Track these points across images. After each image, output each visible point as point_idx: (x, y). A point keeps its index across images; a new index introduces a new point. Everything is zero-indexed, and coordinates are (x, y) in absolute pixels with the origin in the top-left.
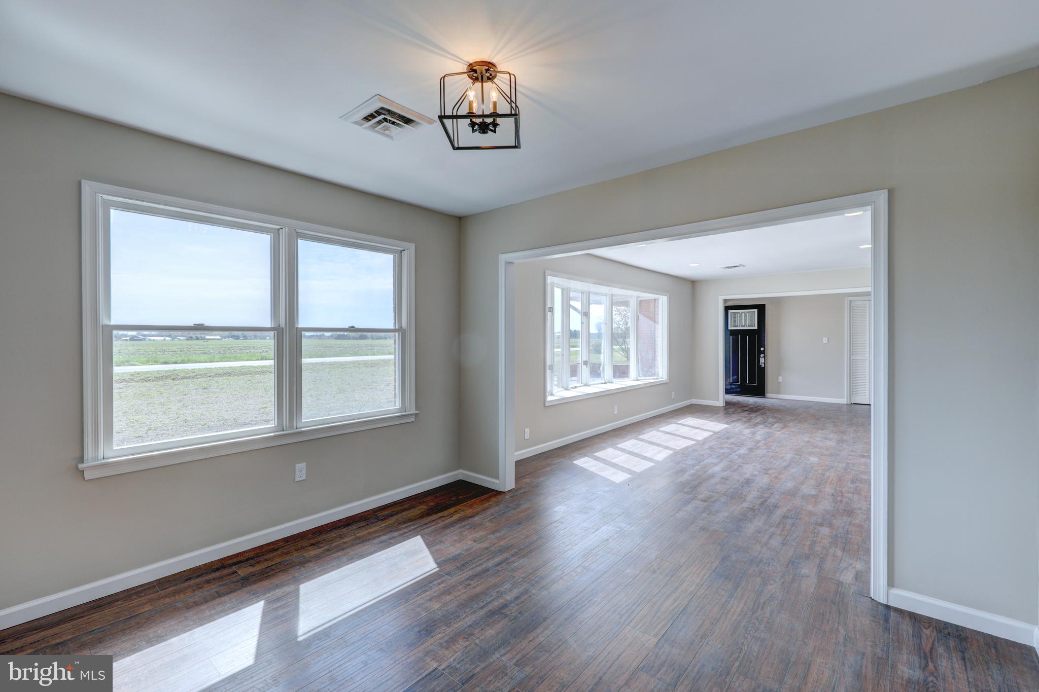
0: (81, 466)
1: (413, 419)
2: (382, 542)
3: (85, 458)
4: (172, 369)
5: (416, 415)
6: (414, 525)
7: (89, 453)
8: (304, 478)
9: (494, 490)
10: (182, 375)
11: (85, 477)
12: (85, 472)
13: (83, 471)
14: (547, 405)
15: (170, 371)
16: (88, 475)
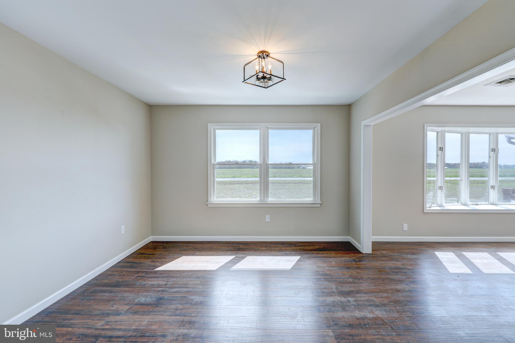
0: (207, 203)
1: (319, 206)
2: (285, 253)
3: (208, 201)
4: (304, 179)
5: (321, 204)
6: (304, 252)
7: (209, 200)
8: (269, 221)
9: (359, 251)
10: (307, 182)
11: (208, 206)
12: (208, 205)
13: (208, 204)
14: (425, 211)
15: (303, 180)
16: (209, 206)
